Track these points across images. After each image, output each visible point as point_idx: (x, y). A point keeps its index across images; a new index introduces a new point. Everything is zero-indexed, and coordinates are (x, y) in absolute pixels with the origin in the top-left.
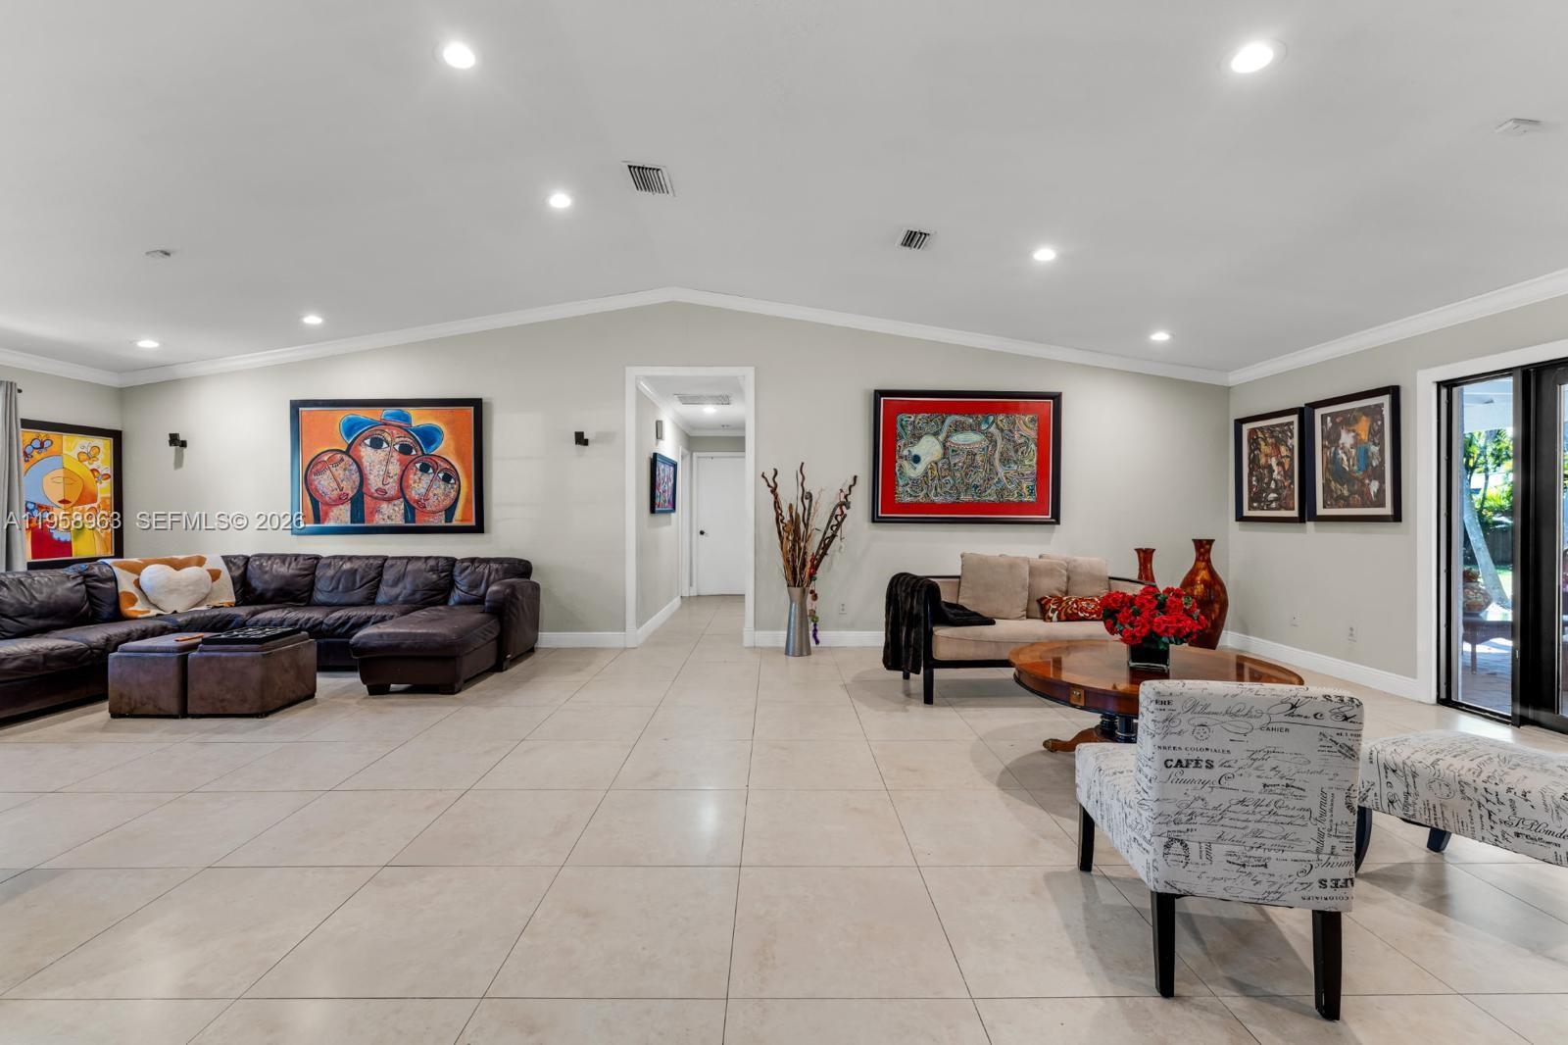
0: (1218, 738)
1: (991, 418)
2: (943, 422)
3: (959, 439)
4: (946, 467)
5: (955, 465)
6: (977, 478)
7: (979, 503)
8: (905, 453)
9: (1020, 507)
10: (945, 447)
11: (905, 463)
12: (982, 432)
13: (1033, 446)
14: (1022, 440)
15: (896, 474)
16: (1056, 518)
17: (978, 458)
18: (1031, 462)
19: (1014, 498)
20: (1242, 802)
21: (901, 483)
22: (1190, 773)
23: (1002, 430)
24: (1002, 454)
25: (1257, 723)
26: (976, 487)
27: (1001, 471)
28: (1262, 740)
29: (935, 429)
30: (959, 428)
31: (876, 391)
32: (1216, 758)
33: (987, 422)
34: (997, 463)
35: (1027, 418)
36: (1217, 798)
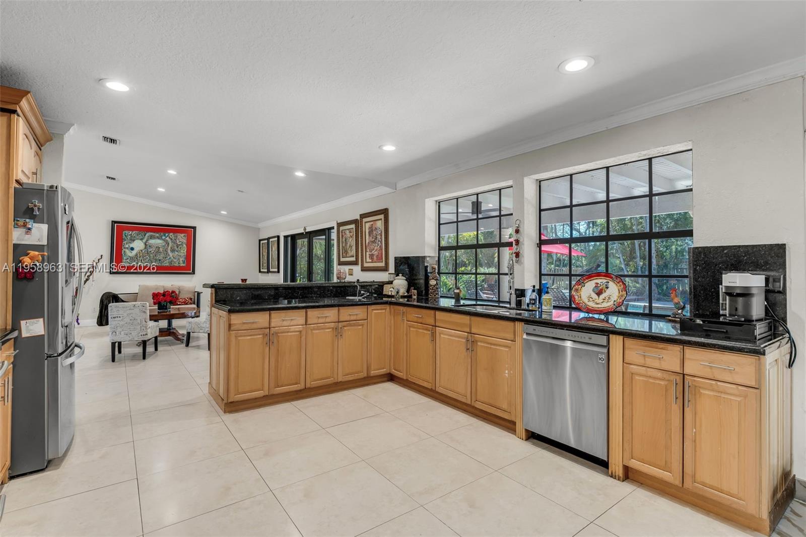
0: (121, 312)
1: (167, 235)
2: (145, 235)
3: (152, 242)
4: (146, 252)
5: (150, 251)
6: (161, 257)
7: (161, 267)
8: (127, 246)
9: (179, 268)
10: (146, 244)
11: (127, 250)
12: (163, 240)
13: (185, 246)
14: (180, 243)
15: (122, 254)
16: (194, 273)
17: (161, 249)
18: (183, 251)
19: (177, 265)
20: (126, 323)
21: (125, 258)
22: (116, 319)
23: (171, 239)
24: (171, 248)
25: (128, 309)
26: (160, 260)
27: (171, 254)
28: (129, 312)
29: (141, 237)
30: (151, 237)
31: (112, 221)
32: (121, 316)
33: (165, 236)
34: (169, 251)
35: (182, 235)
36: (122, 323)
